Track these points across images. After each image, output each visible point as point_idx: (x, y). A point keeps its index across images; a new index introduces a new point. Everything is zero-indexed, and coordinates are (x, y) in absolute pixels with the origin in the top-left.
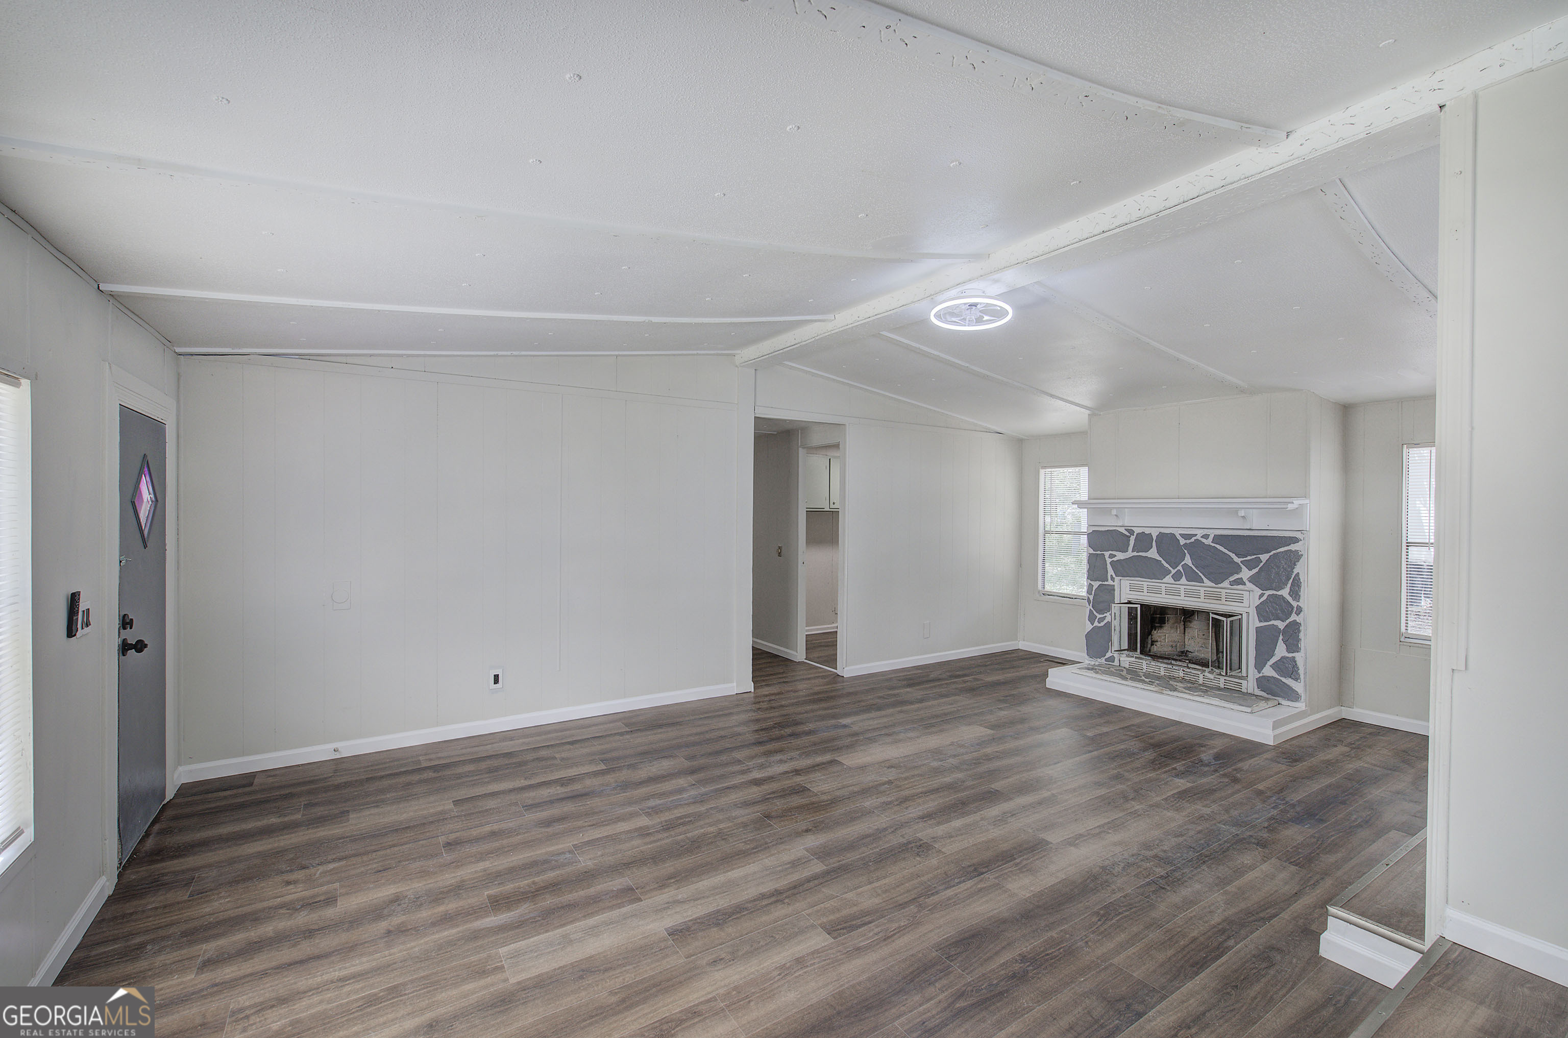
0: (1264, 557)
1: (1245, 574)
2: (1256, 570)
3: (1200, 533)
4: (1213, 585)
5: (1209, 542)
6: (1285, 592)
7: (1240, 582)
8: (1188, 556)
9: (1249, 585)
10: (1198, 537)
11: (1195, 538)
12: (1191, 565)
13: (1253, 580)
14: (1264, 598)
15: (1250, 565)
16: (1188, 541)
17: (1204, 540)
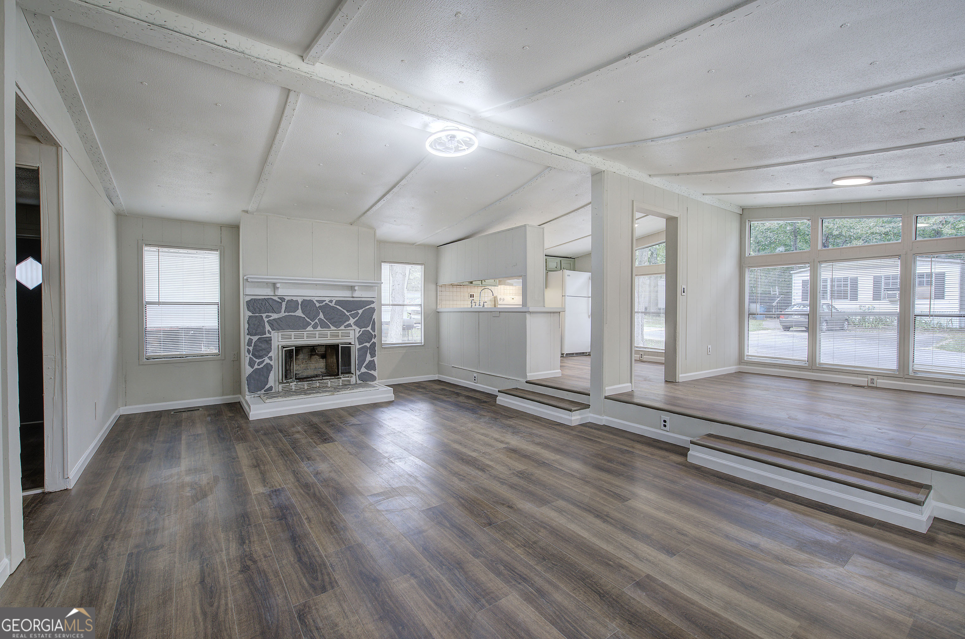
0: (360, 311)
1: (352, 321)
2: (357, 318)
3: (327, 299)
4: (336, 329)
5: (332, 304)
6: (369, 329)
7: (349, 325)
8: (321, 314)
9: (354, 327)
10: (327, 302)
11: (325, 302)
12: (323, 318)
13: (356, 323)
14: (361, 332)
15: (354, 316)
16: (321, 305)
17: (330, 304)
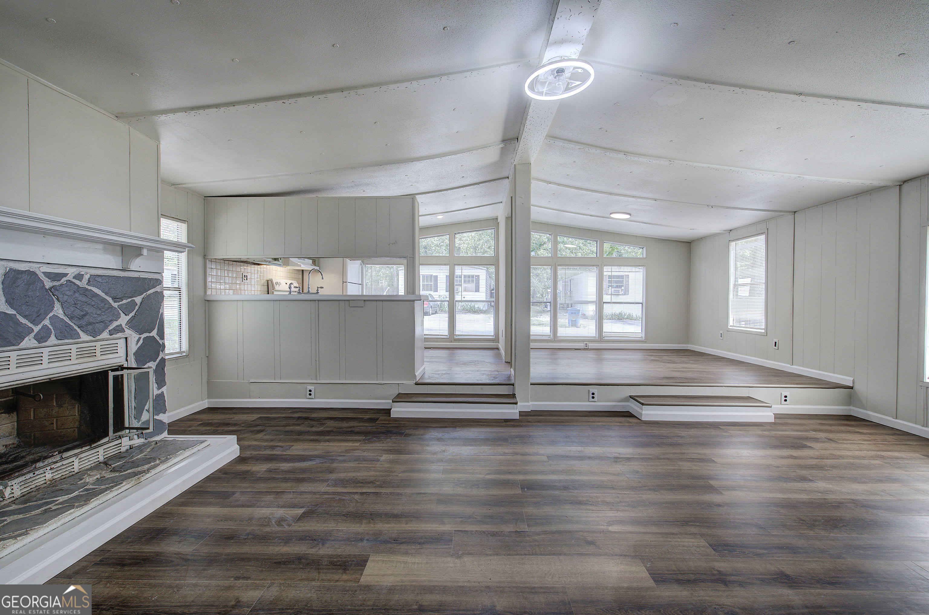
0: (138, 300)
1: (123, 320)
2: (132, 314)
3: (71, 272)
4: (91, 338)
5: (83, 284)
6: (154, 333)
7: (119, 329)
8: (57, 306)
9: (129, 332)
10: (70, 277)
11: (65, 279)
12: (62, 316)
13: (130, 323)
14: (141, 341)
15: (126, 310)
16: (56, 283)
17: (77, 282)
